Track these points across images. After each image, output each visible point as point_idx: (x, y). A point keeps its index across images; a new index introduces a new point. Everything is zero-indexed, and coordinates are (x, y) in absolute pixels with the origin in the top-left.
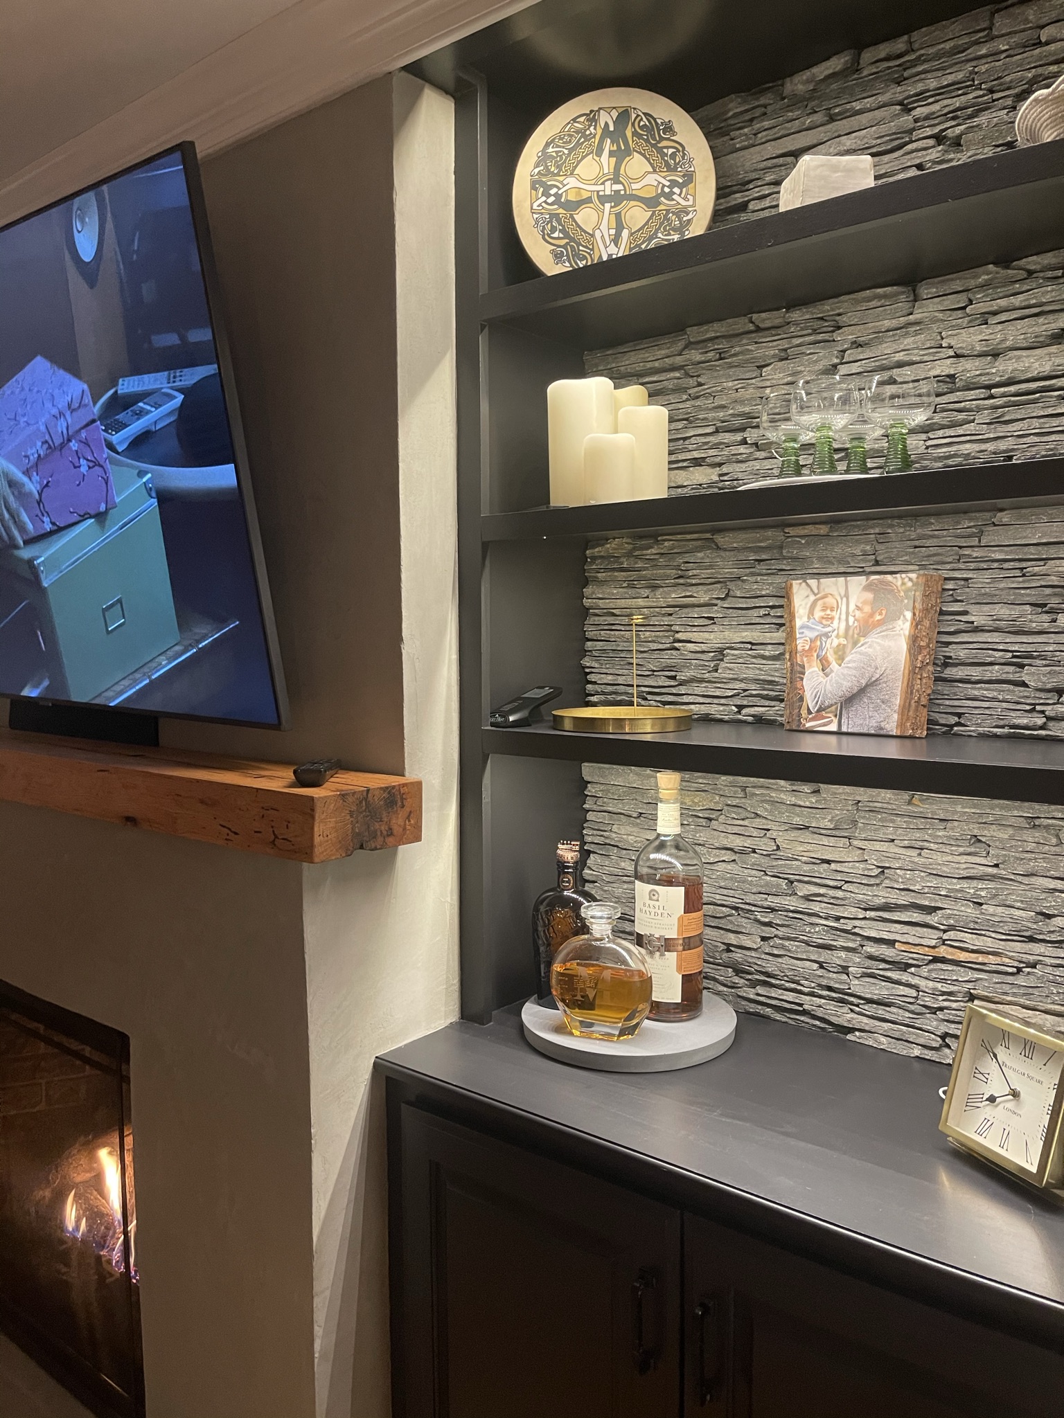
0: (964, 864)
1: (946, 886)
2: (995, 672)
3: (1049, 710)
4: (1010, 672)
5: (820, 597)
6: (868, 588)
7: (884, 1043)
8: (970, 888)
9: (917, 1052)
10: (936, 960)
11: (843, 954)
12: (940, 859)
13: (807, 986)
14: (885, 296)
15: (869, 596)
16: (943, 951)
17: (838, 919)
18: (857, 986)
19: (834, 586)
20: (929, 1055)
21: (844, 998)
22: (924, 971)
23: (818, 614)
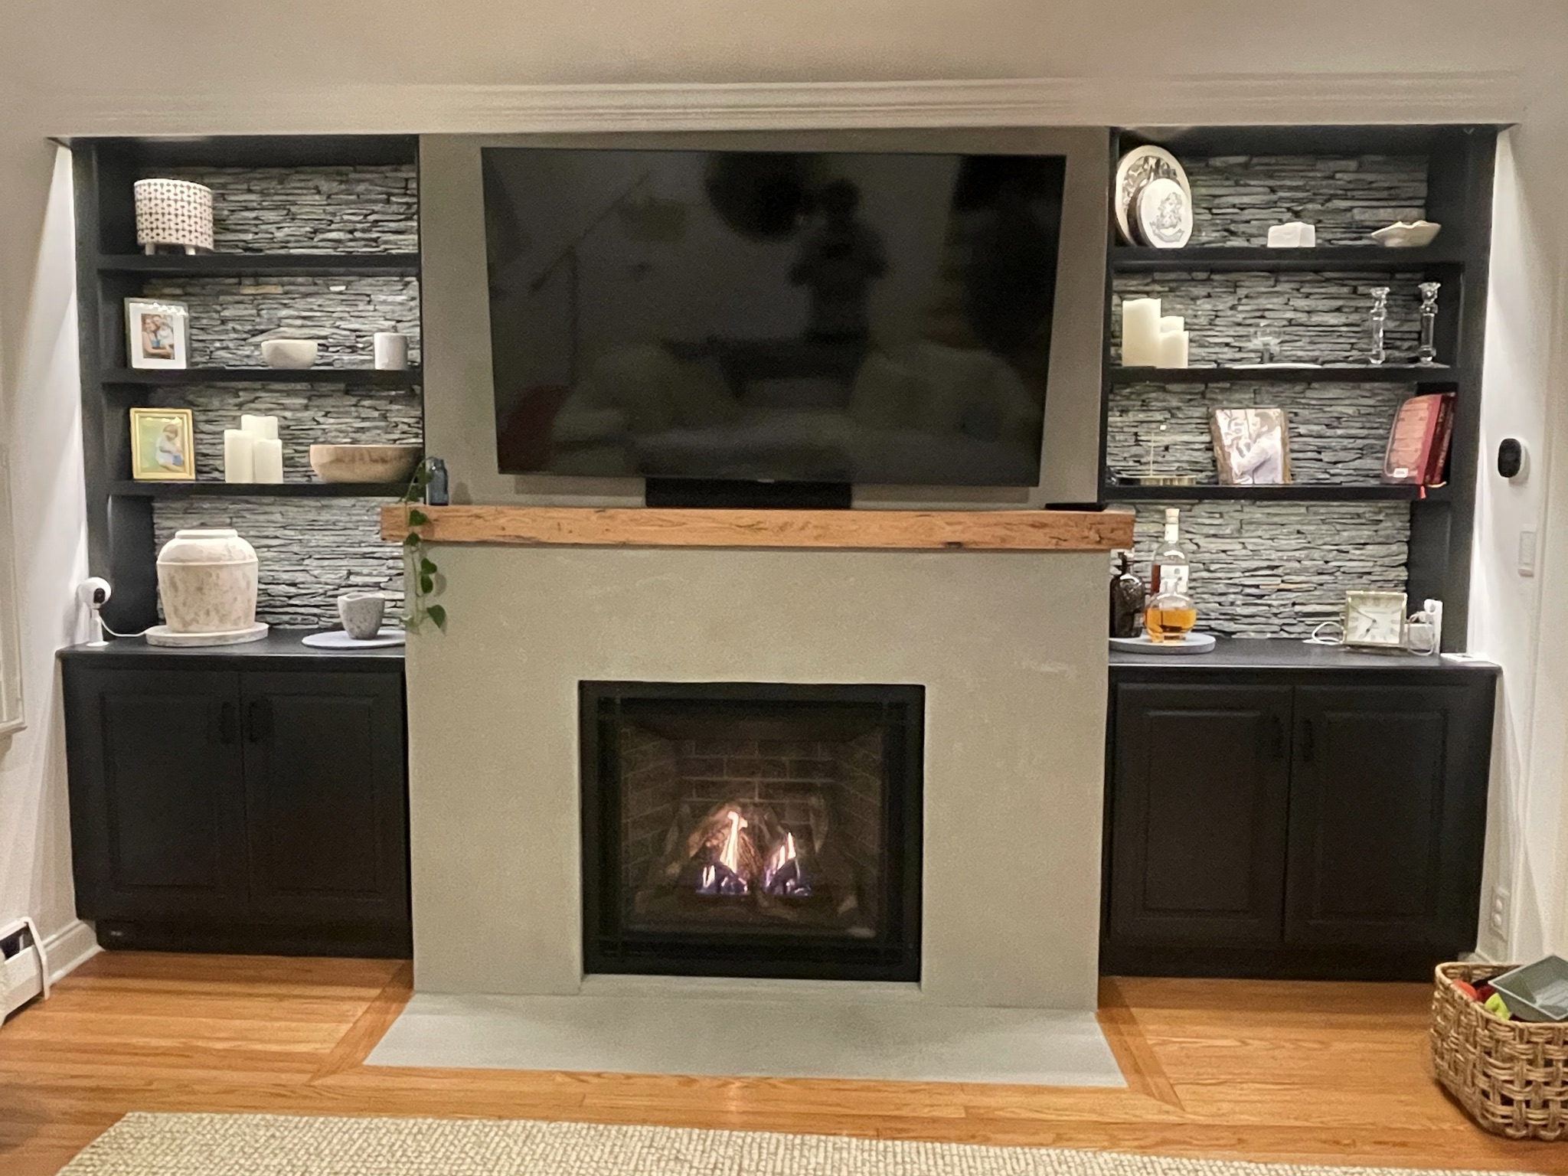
0: (1294, 543)
1: (1285, 555)
2: (1310, 455)
3: (1332, 471)
4: (1315, 455)
5: (1232, 419)
6: (1257, 415)
7: (1253, 635)
8: (1297, 554)
9: (1269, 635)
10: (1279, 590)
11: (1233, 596)
12: (1282, 543)
13: (1213, 615)
14: (1263, 277)
15: (1258, 419)
16: (1283, 586)
17: (1231, 579)
18: (1239, 610)
19: (1239, 414)
20: (1275, 636)
21: (1233, 618)
22: (1274, 596)
23: (1233, 427)
